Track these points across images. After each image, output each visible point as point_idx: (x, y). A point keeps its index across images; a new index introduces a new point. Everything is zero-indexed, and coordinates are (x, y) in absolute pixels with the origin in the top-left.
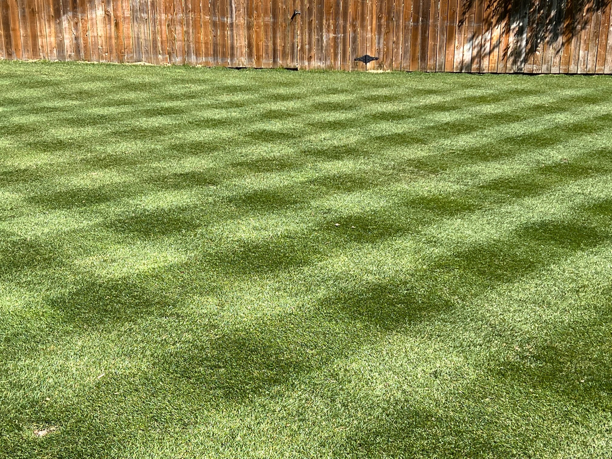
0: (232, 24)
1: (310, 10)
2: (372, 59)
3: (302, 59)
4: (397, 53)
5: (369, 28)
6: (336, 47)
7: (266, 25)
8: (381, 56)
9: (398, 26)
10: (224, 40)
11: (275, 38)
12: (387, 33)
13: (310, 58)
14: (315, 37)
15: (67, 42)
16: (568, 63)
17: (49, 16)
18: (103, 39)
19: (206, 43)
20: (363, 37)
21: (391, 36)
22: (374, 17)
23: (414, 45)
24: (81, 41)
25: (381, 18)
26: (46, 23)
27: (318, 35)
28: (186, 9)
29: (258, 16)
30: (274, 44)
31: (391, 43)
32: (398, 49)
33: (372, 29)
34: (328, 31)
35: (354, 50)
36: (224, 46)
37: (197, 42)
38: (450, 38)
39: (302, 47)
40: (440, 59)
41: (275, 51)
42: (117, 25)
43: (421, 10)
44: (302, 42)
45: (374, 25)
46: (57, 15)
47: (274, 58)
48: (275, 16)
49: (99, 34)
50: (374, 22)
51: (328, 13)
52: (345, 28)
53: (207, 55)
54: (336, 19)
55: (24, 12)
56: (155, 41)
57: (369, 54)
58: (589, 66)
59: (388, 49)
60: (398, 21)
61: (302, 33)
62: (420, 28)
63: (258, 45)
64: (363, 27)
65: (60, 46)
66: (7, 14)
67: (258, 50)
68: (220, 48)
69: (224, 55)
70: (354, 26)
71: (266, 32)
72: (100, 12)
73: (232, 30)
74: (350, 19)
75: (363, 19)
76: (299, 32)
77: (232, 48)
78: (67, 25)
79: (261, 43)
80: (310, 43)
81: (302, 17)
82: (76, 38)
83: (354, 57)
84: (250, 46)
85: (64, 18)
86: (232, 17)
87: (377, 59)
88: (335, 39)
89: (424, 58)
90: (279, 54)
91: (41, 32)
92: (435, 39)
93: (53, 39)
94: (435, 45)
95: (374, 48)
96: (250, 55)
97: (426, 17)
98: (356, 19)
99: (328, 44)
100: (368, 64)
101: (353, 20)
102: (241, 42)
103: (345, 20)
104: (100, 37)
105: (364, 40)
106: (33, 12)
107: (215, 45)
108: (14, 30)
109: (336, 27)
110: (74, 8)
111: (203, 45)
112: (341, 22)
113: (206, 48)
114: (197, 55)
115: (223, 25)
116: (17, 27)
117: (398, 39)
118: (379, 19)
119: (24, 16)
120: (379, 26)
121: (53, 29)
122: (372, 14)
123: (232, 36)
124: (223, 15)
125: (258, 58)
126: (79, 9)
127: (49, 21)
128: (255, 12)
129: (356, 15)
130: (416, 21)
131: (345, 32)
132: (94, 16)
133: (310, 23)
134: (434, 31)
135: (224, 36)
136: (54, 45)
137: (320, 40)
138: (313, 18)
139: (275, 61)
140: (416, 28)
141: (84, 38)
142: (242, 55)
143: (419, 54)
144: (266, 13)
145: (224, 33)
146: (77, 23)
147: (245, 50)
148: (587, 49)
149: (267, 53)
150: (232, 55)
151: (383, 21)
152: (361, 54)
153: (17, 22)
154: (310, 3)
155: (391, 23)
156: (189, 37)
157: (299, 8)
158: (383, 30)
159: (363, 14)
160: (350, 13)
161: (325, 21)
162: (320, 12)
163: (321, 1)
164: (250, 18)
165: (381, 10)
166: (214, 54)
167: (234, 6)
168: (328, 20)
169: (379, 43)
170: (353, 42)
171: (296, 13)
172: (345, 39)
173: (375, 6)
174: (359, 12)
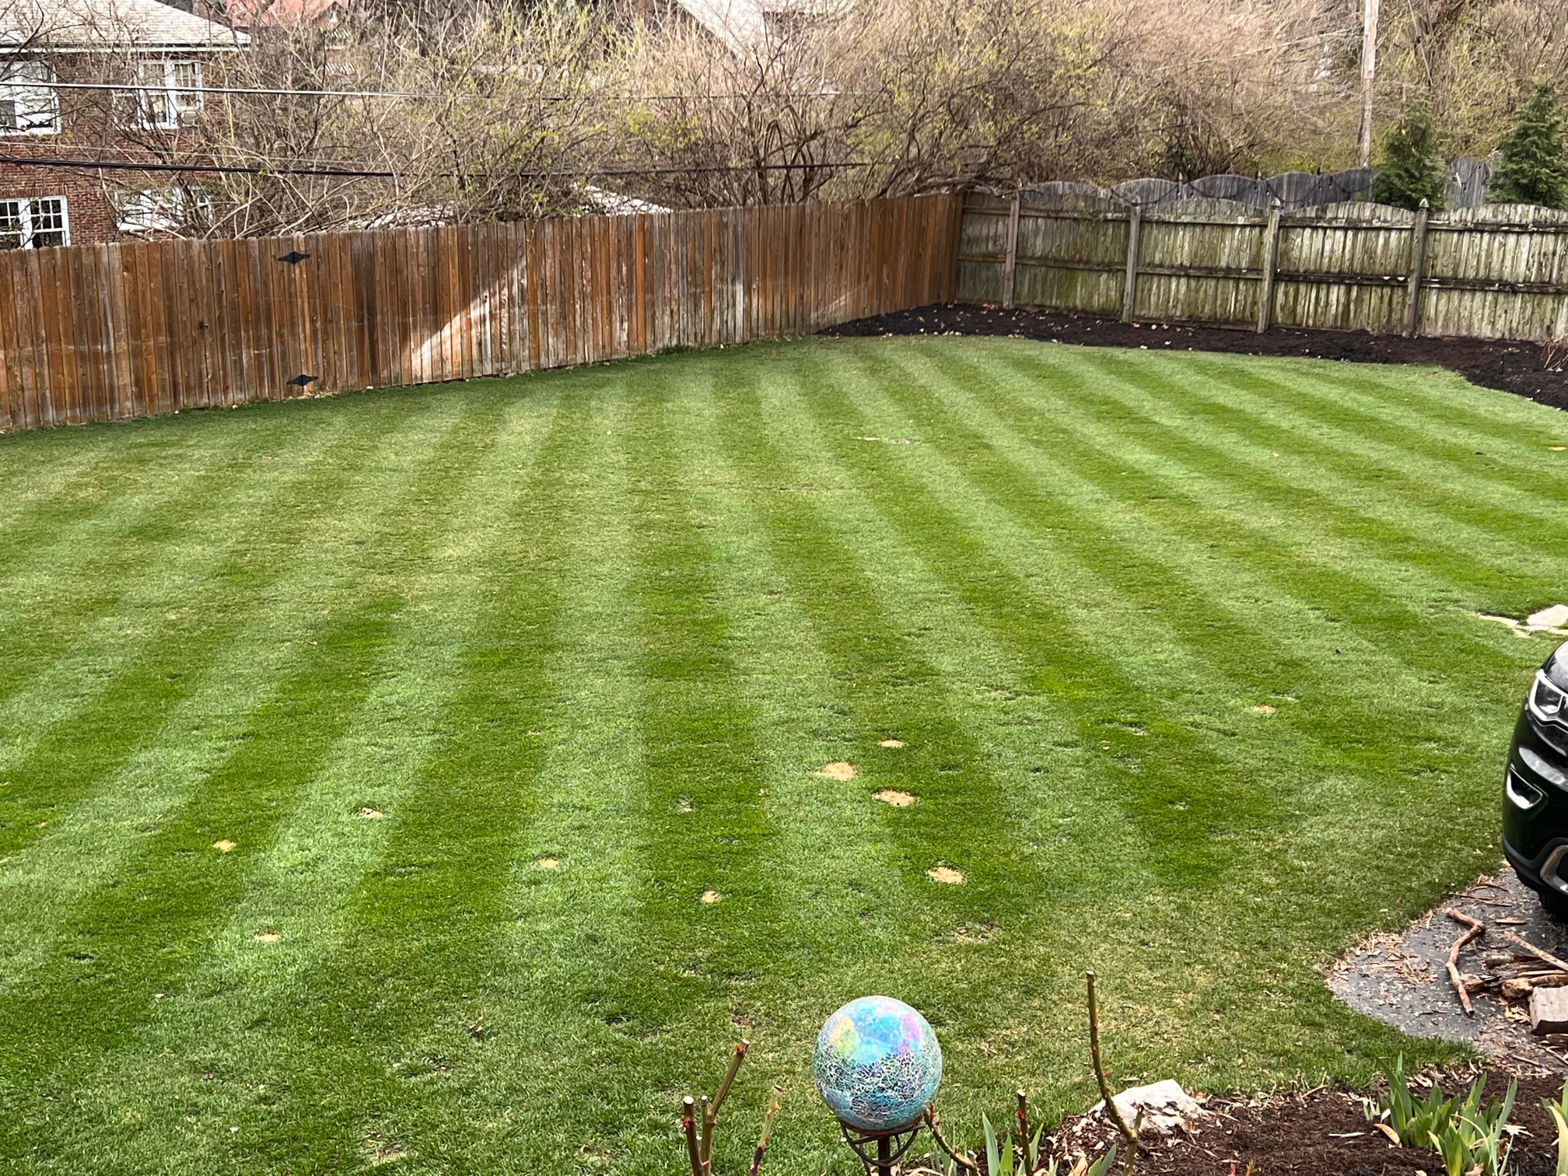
0: (109, 353)
1: (220, 319)
2: (310, 379)
3: (215, 392)
4: (341, 366)
5: (302, 336)
6: (260, 368)
7: (159, 349)
8: (321, 374)
9: (338, 329)
10: (98, 379)
11: (174, 366)
12: (324, 342)
13: (226, 390)
14: (230, 358)
16: (538, 356)
19: (72, 388)
20: (295, 350)
21: (331, 344)
22: (307, 319)
23: (361, 353)
25: (316, 321)
27: (234, 354)
28: (38, 339)
29: (148, 337)
30: (174, 375)
31: (332, 354)
32: (341, 361)
33: (305, 337)
34: (249, 347)
35: (285, 370)
36: (99, 387)
37: (57, 388)
38: (405, 339)
39: (214, 375)
40: (395, 368)
41: (175, 385)
43: (365, 304)
44: (213, 368)
45: (308, 332)
47: (175, 397)
48: (171, 333)
50: (308, 327)
51: (247, 322)
52: (270, 339)
53: (73, 408)
54: (257, 329)
57: (304, 373)
58: (561, 357)
59: (328, 363)
60: (338, 323)
61: (212, 355)
62: (366, 328)
63: (149, 379)
64: (294, 335)
67: (150, 387)
68: (92, 394)
69: (100, 403)
70: (281, 335)
71: (160, 358)
73: (109, 363)
74: (275, 328)
75: (293, 325)
76: (208, 354)
77: (112, 388)
79: (154, 377)
80: (224, 368)
81: (210, 331)
83: (286, 380)
84: (138, 382)
86: (108, 343)
87: (315, 378)
88: (258, 357)
89: (374, 369)
90: (181, 388)
92: (385, 342)
94: (387, 350)
95: (311, 363)
96: (139, 396)
97: (372, 313)
98: (283, 324)
99: (249, 367)
100: (305, 387)
101: (280, 328)
102: (125, 378)
103: (270, 328)
105: (297, 354)
107: (85, 388)
109: (258, 339)
111: (67, 391)
112: (264, 331)
113: (72, 396)
114: (59, 406)
115: (96, 357)
117: (340, 347)
118: (313, 322)
120: (314, 332)
122: (304, 315)
123: (110, 370)
124: (96, 341)
125: (151, 401)
128: (143, 331)
129: (283, 320)
130: (361, 320)
131: (270, 346)
133: (223, 338)
134: (384, 332)
135: (98, 373)
137: (238, 362)
138: (226, 330)
139: (176, 401)
140: (361, 329)
142: (127, 399)
143: (367, 365)
144: (157, 332)
145: (98, 368)
147: (131, 390)
148: (556, 335)
149: (164, 390)
150: (112, 402)
151: (318, 324)
152: (295, 375)
154: (220, 308)
155: (329, 327)
156: (43, 381)
157: (206, 320)
158: (320, 337)
159: (292, 317)
160: (275, 318)
161: (243, 334)
162: (235, 322)
163: (234, 306)
164: (137, 340)
165: (315, 309)
166: (84, 403)
167: (110, 325)
168: (247, 331)
169: (316, 356)
170: (283, 359)
171: (201, 326)
172: (271, 356)
173: (306, 305)
174: (287, 315)
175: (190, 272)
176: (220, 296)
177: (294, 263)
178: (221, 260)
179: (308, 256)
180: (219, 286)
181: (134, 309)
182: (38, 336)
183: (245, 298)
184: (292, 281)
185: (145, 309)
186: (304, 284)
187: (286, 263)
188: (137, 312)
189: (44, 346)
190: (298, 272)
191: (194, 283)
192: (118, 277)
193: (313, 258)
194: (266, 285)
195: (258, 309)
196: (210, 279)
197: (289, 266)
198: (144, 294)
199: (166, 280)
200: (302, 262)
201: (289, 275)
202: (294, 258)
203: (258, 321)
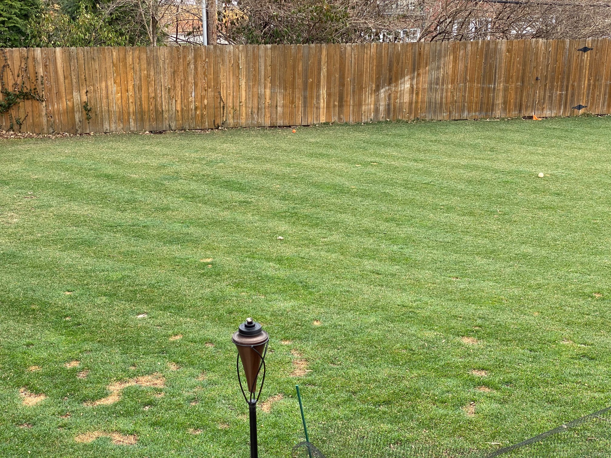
0: (494, 88)
1: (546, 77)
2: (583, 107)
3: (538, 110)
4: (599, 102)
6: (561, 101)
7: (517, 88)
8: (589, 105)
9: (601, 85)
10: (488, 101)
11: (521, 96)
12: (593, 90)
13: (543, 109)
14: (548, 94)
15: (382, 108)
17: (372, 90)
18: (407, 104)
19: (476, 103)
20: (578, 93)
21: (596, 92)
22: (587, 79)
24: (392, 107)
25: (591, 80)
26: (369, 95)
27: (550, 93)
28: (465, 80)
29: (512, 82)
30: (521, 100)
31: (596, 96)
32: (599, 100)
33: (584, 87)
34: (557, 90)
35: (572, 102)
36: (488, 103)
37: (470, 102)
39: (539, 101)
41: (521, 105)
42: (417, 94)
44: (539, 99)
45: (586, 85)
46: (378, 89)
47: (520, 111)
48: (523, 82)
49: (405, 101)
50: (586, 82)
51: (558, 78)
52: (567, 87)
53: (475, 111)
54: (562, 82)
55: (354, 88)
56: (441, 103)
57: (581, 104)
59: (593, 100)
61: (539, 92)
64: (579, 85)
65: (377, 110)
66: (343, 90)
67: (510, 105)
69: (487, 110)
70: (573, 85)
71: (516, 92)
72: (407, 86)
73: (494, 93)
74: (571, 81)
75: (580, 81)
76: (537, 92)
77: (493, 104)
78: (383, 96)
79: (512, 101)
80: (544, 99)
81: (540, 82)
82: (389, 105)
83: (572, 106)
84: (505, 102)
85: (382, 91)
86: (495, 84)
87: (586, 107)
88: (561, 95)
90: (524, 107)
91: (365, 101)
93: (372, 106)
95: (585, 99)
96: (505, 109)
98: (575, 81)
99: (556, 99)
100: (580, 110)
101: (573, 82)
102: (499, 101)
103: (568, 82)
104: (405, 103)
105: (579, 95)
106: (361, 89)
107: (482, 104)
108: (347, 101)
109: (562, 86)
110: (390, 84)
111: (474, 104)
112: (565, 83)
113: (476, 106)
114: (469, 110)
115: (489, 90)
116: (349, 100)
117: (600, 93)
118: (589, 80)
119: (354, 91)
120: (589, 85)
121: (373, 99)
122: (585, 77)
123: (494, 96)
124: (490, 83)
125: (509, 112)
126: (393, 85)
127: (371, 94)
128: (511, 80)
129: (575, 78)
131: (567, 90)
132: (402, 88)
133: (545, 86)
135: (488, 98)
136: (372, 110)
137: (551, 97)
138: (548, 82)
141: (394, 104)
142: (499, 109)
144: (517, 81)
145: (489, 95)
146: (390, 94)
147: (501, 106)
149: (515, 107)
150: (492, 110)
152: (576, 104)
153: (349, 95)
154: (547, 72)
155: (597, 83)
156: (465, 99)
157: (539, 76)
158: (591, 88)
159: (580, 77)
160: (572, 77)
161: (555, 84)
162: (553, 78)
163: (554, 70)
164: (507, 84)
165: (591, 74)
166: (480, 110)
167: (497, 76)
168: (557, 83)
169: (588, 97)
170: (572, 96)
171: (537, 79)
172: (567, 95)
173: (587, 72)
174: (577, 76)
175: (537, 54)
176: (548, 66)
177: (585, 52)
178: (550, 49)
179: (592, 49)
180: (548, 61)
181: (508, 70)
182: (466, 79)
183: (559, 67)
184: (582, 60)
185: (513, 70)
186: (588, 63)
187: (581, 52)
188: (509, 71)
189: (468, 83)
190: (586, 56)
191: (537, 60)
192: (504, 55)
193: (594, 51)
194: (570, 61)
195: (564, 73)
196: (544, 58)
197: (582, 54)
198: (514, 63)
199: (525, 57)
200: (589, 52)
201: (582, 57)
202: (585, 50)
203: (563, 78)
